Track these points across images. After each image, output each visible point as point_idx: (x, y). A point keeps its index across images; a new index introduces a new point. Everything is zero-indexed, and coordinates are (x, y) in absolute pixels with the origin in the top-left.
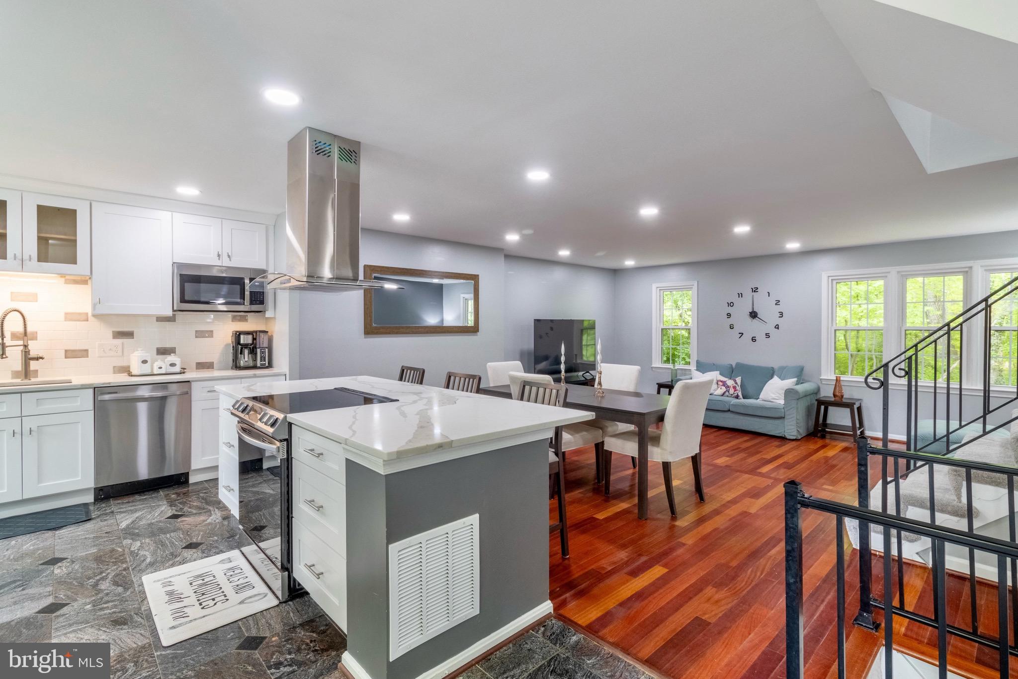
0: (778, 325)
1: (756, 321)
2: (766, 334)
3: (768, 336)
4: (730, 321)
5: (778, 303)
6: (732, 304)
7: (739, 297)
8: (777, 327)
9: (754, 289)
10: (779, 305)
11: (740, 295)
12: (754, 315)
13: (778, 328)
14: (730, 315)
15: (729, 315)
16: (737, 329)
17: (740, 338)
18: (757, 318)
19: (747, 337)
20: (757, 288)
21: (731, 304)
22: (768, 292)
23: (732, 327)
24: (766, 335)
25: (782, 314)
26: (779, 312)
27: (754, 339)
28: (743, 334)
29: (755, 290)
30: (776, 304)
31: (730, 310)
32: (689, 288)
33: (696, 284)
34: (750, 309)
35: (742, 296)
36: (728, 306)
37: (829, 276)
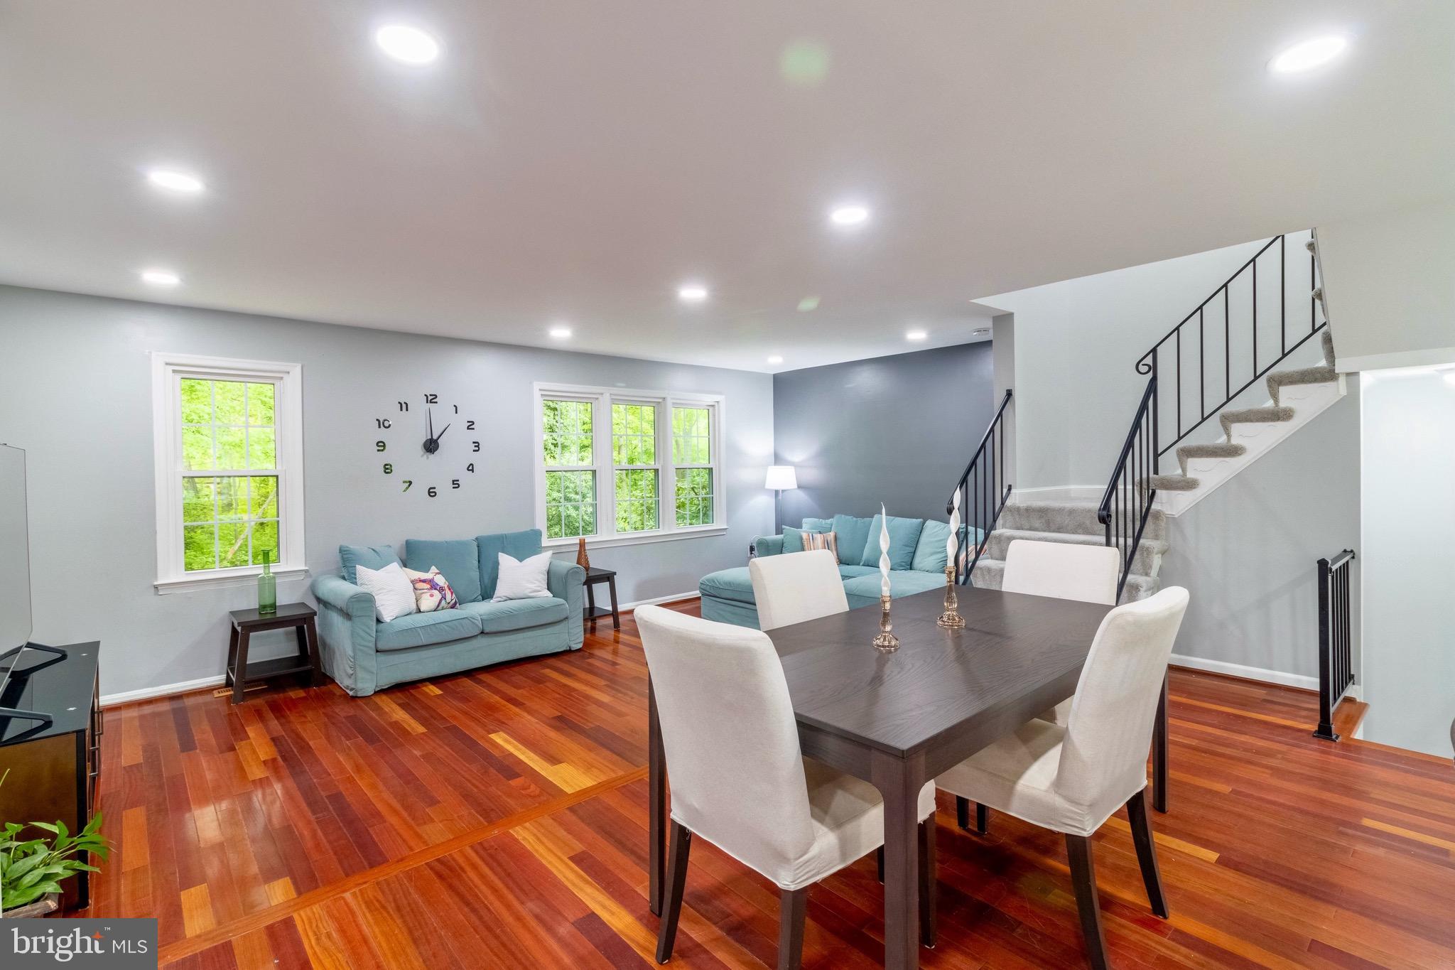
0: (472, 465)
1: (435, 457)
2: (453, 481)
3: (456, 484)
4: (385, 457)
5: (471, 426)
6: (386, 423)
7: (401, 410)
8: (471, 468)
9: (430, 398)
10: (473, 429)
11: (404, 406)
12: (431, 445)
13: (472, 470)
14: (384, 446)
15: (381, 446)
16: (399, 474)
17: (406, 490)
18: (438, 451)
19: (420, 489)
20: (436, 396)
21: (384, 423)
22: (455, 406)
23: (387, 469)
24: (453, 484)
25: (478, 446)
26: (474, 443)
27: (432, 493)
28: (410, 482)
29: (432, 399)
30: (468, 428)
31: (382, 435)
32: (282, 378)
33: (296, 370)
34: (423, 437)
35: (407, 410)
36: (380, 427)
37: (540, 390)
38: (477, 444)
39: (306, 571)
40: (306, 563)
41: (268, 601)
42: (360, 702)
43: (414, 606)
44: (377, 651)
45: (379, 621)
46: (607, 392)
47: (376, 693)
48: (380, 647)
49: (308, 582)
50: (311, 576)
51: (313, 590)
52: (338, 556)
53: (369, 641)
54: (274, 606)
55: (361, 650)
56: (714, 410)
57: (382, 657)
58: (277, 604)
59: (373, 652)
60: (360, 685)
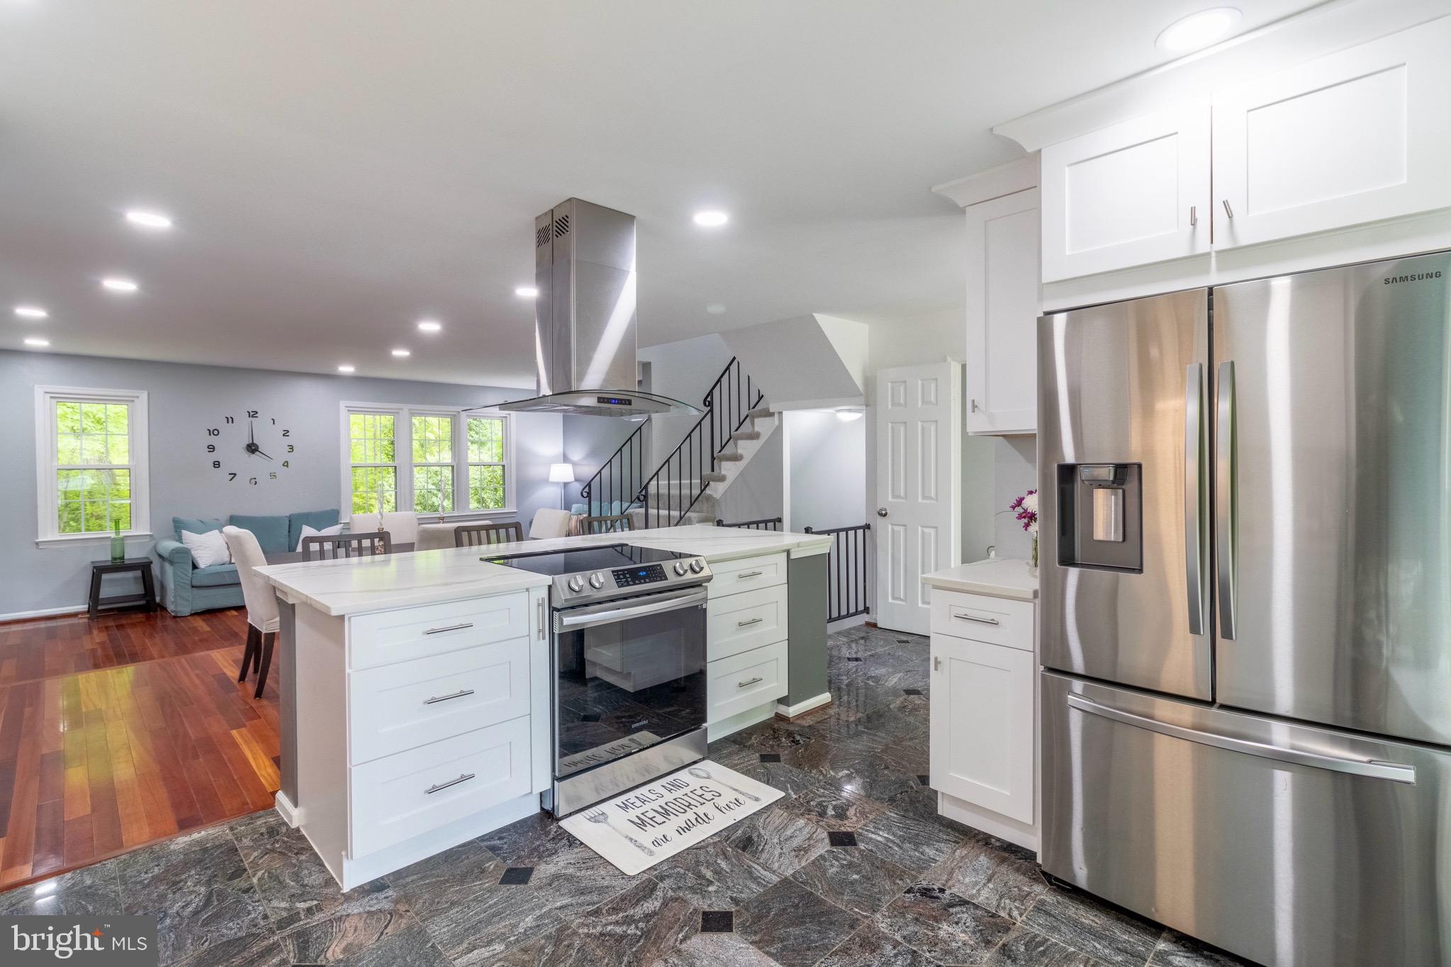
0: (287, 462)
1: (255, 457)
2: (271, 474)
4: (214, 457)
5: (286, 433)
6: (216, 432)
7: (228, 422)
8: (286, 464)
9: (251, 414)
10: (288, 436)
11: (230, 420)
12: (252, 448)
13: (287, 466)
14: (214, 448)
15: (212, 448)
16: (226, 468)
17: (231, 480)
18: (257, 453)
19: (243, 480)
20: (257, 413)
21: (214, 432)
22: (272, 420)
23: (217, 464)
24: (272, 476)
25: (292, 449)
26: (289, 446)
27: (253, 483)
28: (235, 474)
29: (253, 414)
30: (284, 435)
31: (213, 440)
32: (133, 401)
33: (144, 396)
34: (247, 441)
35: (233, 422)
36: (210, 435)
37: (346, 407)
38: (291, 448)
39: (151, 536)
40: (151, 529)
41: (118, 555)
42: (178, 619)
43: (228, 559)
44: (193, 587)
45: (195, 567)
46: (406, 408)
47: (192, 615)
48: (194, 584)
49: (152, 543)
50: (154, 539)
51: (155, 548)
52: (172, 524)
53: (187, 580)
54: (123, 558)
55: (179, 585)
56: (507, 421)
57: (196, 591)
58: (125, 558)
59: (189, 587)
60: (179, 609)
